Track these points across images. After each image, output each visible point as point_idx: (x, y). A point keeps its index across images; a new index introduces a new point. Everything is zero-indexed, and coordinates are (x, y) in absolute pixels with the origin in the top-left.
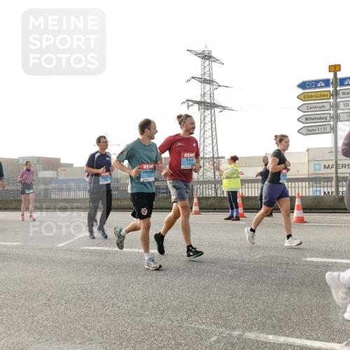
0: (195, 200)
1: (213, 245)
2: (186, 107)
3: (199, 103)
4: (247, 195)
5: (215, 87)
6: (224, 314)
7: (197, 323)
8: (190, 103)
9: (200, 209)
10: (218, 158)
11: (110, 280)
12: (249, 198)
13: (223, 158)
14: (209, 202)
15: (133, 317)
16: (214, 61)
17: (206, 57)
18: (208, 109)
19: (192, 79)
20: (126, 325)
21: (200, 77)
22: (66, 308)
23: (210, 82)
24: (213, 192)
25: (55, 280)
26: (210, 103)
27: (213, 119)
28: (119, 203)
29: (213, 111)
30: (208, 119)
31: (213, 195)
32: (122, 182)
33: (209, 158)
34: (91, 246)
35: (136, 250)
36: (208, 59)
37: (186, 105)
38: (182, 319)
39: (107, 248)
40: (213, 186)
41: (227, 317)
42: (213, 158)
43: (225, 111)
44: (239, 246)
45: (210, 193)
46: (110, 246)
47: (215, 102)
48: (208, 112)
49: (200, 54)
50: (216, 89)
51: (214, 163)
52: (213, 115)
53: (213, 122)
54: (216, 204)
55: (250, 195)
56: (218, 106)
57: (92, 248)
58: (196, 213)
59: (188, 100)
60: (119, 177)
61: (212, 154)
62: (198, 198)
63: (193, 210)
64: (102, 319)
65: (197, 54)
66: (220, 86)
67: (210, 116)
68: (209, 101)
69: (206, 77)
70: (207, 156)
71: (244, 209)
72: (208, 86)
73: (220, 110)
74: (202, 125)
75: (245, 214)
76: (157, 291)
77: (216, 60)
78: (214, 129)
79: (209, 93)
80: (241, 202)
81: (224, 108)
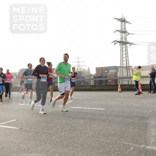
0: (119, 86)
1: (128, 106)
2: (114, 44)
3: (120, 42)
4: (143, 84)
5: (127, 34)
6: (136, 138)
7: (124, 141)
8: (116, 42)
9: (121, 90)
10: (129, 67)
11: (83, 122)
12: (144, 85)
13: (132, 67)
14: (126, 87)
15: (94, 138)
16: (127, 23)
17: (123, 21)
18: (124, 45)
19: (117, 31)
20: (92, 141)
21: (120, 30)
22: (65, 134)
23: (125, 32)
24: (127, 82)
25: (59, 122)
26: (125, 42)
27: (126, 49)
28: (85, 88)
29: (126, 45)
30: (124, 49)
31: (127, 84)
32: (85, 78)
33: (124, 67)
34: (74, 106)
35: (94, 109)
36: (124, 22)
37: (114, 43)
38: (116, 140)
39: (81, 108)
40: (127, 79)
41: (137, 139)
42: (127, 67)
43: (132, 45)
44: (141, 107)
45: (126, 83)
46: (82, 107)
47: (127, 41)
48: (124, 46)
49: (120, 19)
50: (128, 35)
51: (127, 69)
52: (126, 47)
53: (126, 50)
54: (129, 88)
55: (145, 84)
56: (128, 43)
57: (74, 107)
58: (120, 92)
59: (115, 41)
60: (84, 76)
61: (126, 65)
62: (121, 85)
63: (118, 90)
64: (81, 139)
65: (118, 20)
66: (129, 34)
67: (125, 48)
68: (124, 41)
69: (123, 30)
70: (124, 66)
71: (142, 90)
72: (124, 34)
73: (129, 45)
74: (121, 52)
75: (143, 92)
76: (104, 127)
77: (127, 22)
78: (127, 54)
79: (124, 37)
80: (141, 87)
81: (131, 44)
